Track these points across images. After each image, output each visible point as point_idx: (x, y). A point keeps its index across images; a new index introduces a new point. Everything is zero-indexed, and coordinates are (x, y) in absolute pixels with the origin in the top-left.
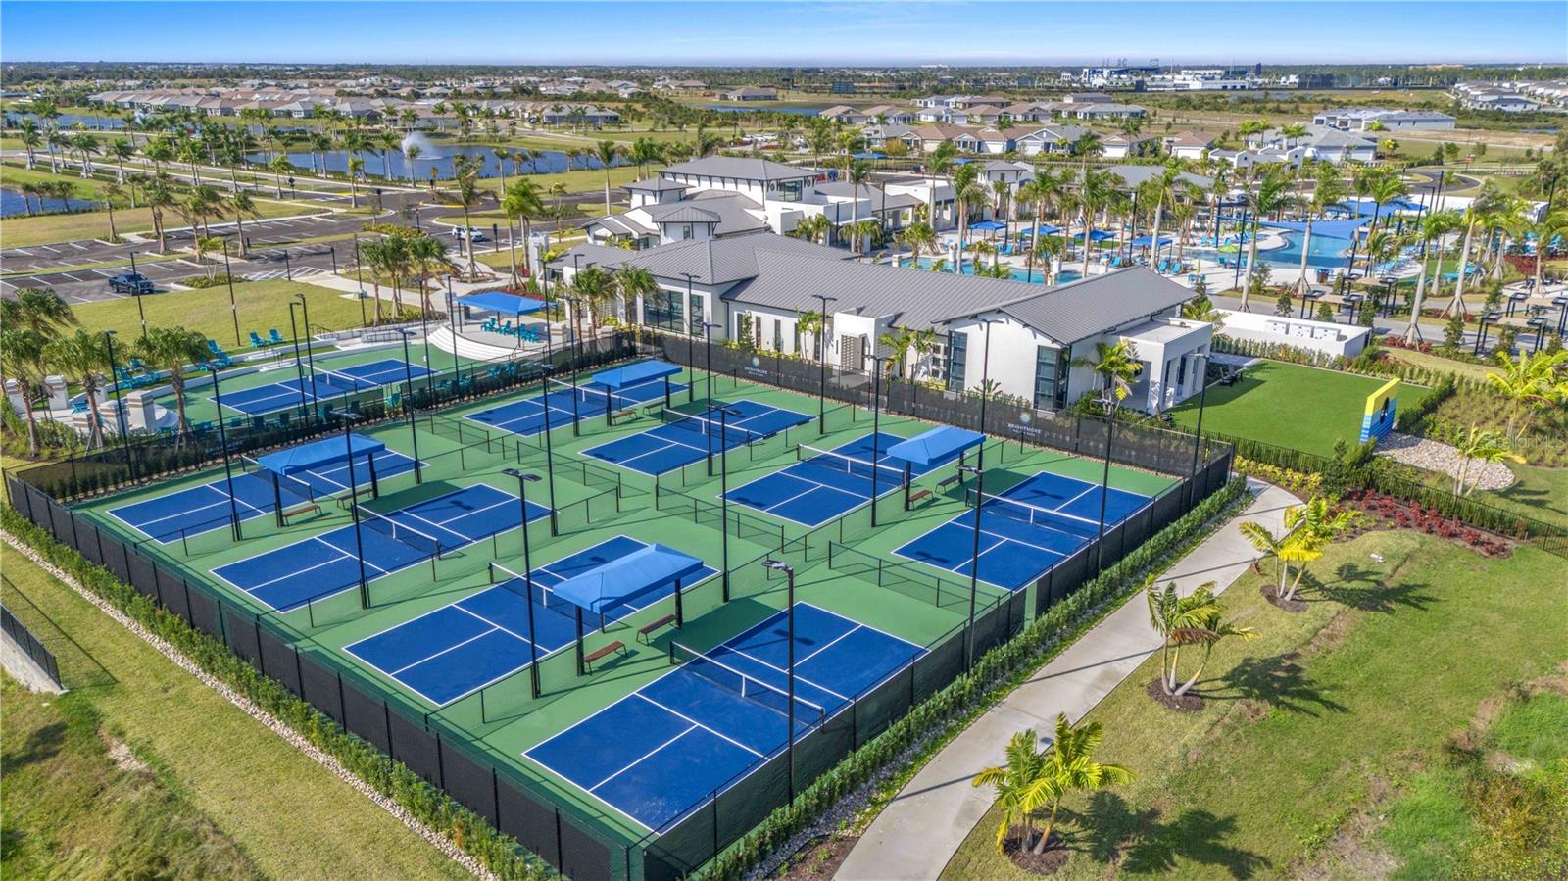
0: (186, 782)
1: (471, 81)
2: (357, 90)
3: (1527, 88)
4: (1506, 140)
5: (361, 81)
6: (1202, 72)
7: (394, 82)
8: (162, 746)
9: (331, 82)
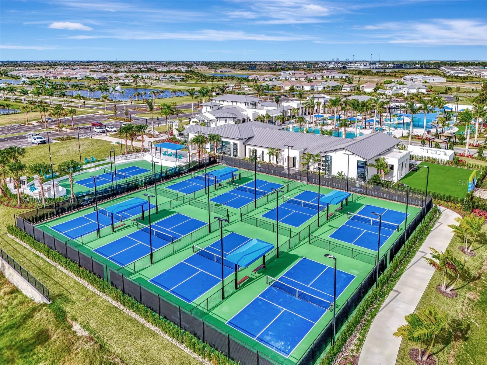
0: (105, 340)
1: (133, 66)
2: (96, 70)
3: (462, 69)
4: (463, 85)
5: (97, 67)
6: (363, 63)
7: (108, 67)
8: (93, 325)
9: (87, 67)
